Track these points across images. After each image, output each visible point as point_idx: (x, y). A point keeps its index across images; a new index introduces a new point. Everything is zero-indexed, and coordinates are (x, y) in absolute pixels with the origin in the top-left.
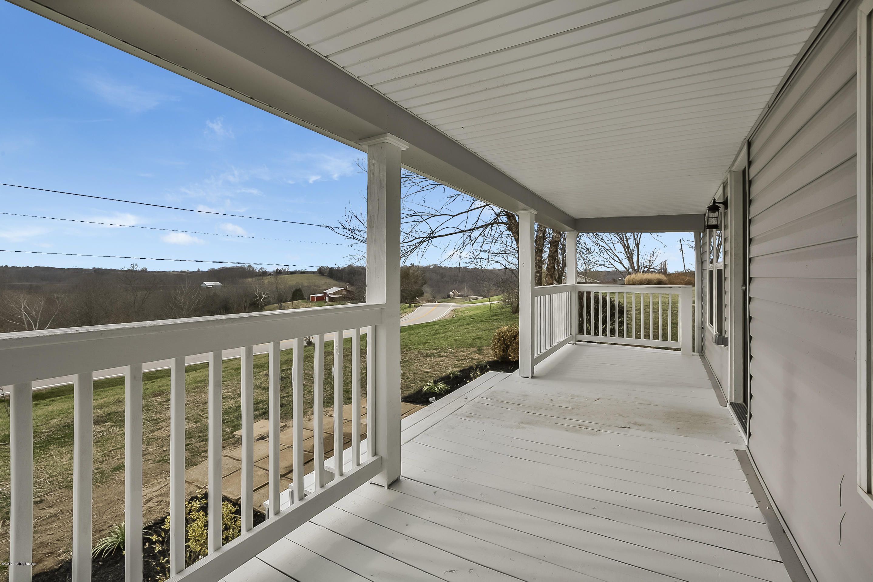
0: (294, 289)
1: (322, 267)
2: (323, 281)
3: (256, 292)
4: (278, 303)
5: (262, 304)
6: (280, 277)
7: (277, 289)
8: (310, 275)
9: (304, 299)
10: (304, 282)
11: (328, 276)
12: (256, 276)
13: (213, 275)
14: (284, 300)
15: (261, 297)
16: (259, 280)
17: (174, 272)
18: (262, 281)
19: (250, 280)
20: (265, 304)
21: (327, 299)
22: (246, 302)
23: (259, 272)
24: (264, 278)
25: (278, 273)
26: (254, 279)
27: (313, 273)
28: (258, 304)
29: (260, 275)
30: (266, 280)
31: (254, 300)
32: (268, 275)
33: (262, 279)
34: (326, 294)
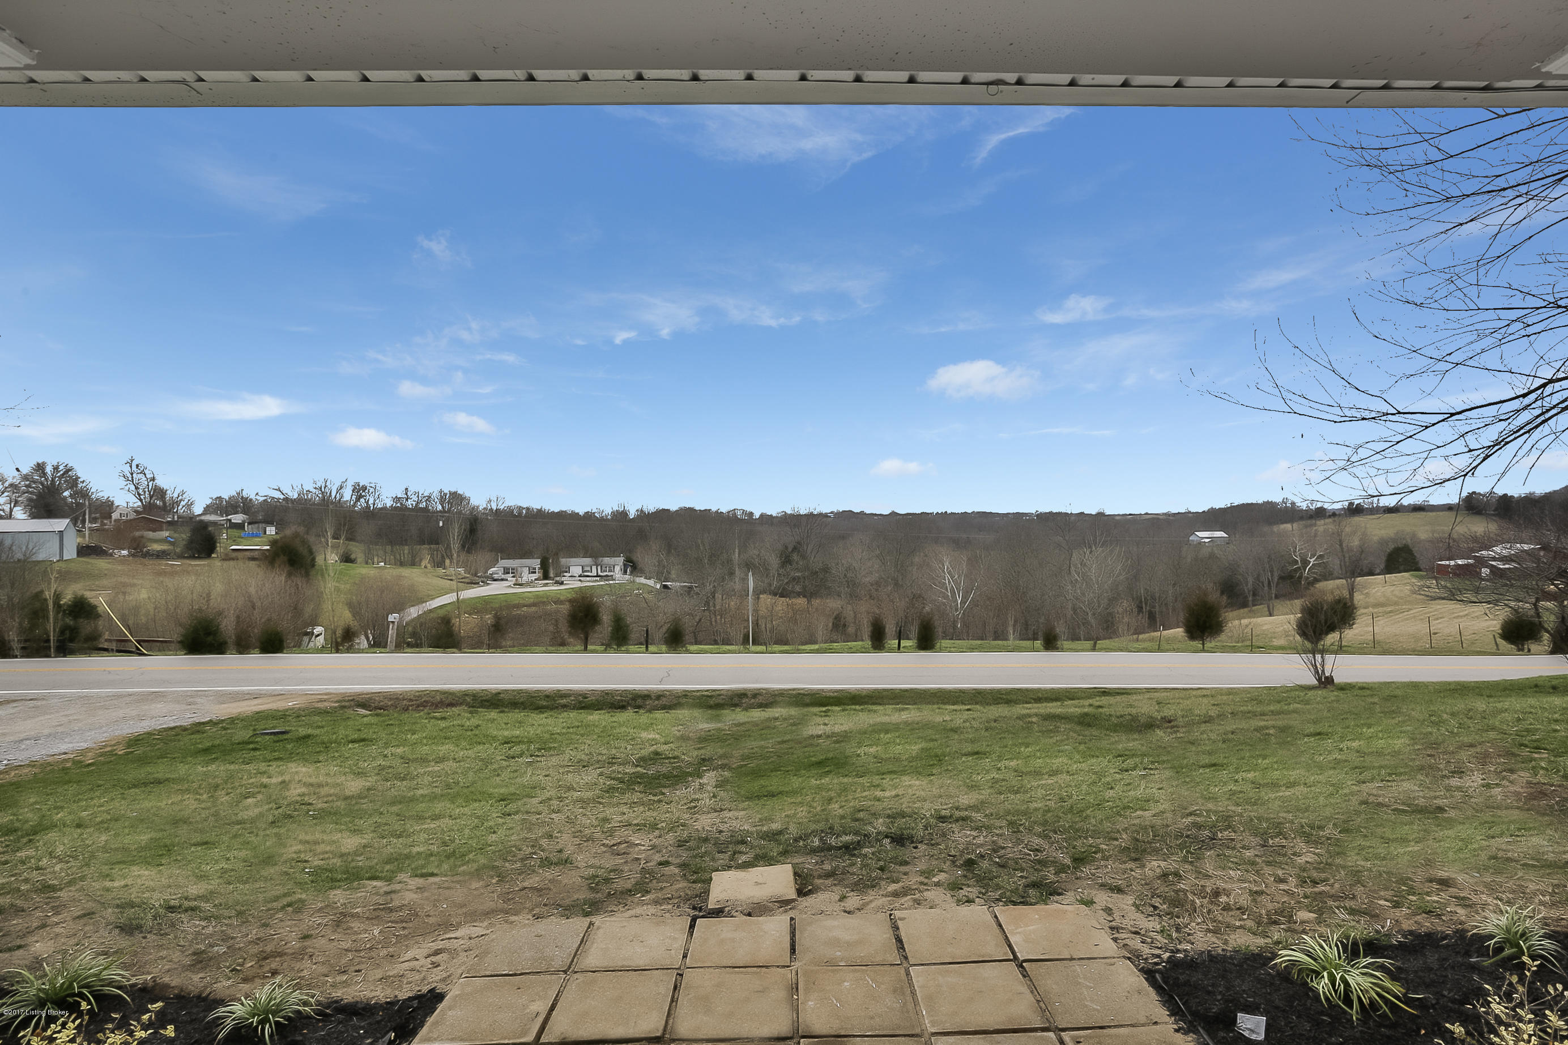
0: (1391, 546)
1: (1474, 493)
2: (1479, 527)
3: (1295, 552)
4: (1345, 578)
5: (1308, 578)
6: (1357, 519)
7: (1341, 545)
8: (1441, 513)
9: (1418, 569)
10: (1421, 530)
11: (1494, 515)
12: (1302, 518)
13: (1213, 518)
14: (1365, 570)
15: (1305, 563)
16: (1306, 527)
17: (1147, 514)
18: (1315, 528)
19: (1288, 526)
20: (1315, 578)
21: (1485, 571)
22: (1272, 572)
23: (1308, 510)
24: (1318, 522)
25: (1354, 510)
26: (1295, 525)
27: (1449, 508)
28: (1300, 577)
29: (1311, 517)
30: (1322, 526)
31: (1290, 568)
32: (1330, 516)
33: (1315, 525)
34: (1482, 562)
